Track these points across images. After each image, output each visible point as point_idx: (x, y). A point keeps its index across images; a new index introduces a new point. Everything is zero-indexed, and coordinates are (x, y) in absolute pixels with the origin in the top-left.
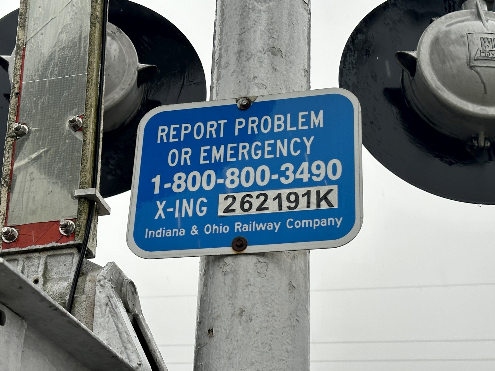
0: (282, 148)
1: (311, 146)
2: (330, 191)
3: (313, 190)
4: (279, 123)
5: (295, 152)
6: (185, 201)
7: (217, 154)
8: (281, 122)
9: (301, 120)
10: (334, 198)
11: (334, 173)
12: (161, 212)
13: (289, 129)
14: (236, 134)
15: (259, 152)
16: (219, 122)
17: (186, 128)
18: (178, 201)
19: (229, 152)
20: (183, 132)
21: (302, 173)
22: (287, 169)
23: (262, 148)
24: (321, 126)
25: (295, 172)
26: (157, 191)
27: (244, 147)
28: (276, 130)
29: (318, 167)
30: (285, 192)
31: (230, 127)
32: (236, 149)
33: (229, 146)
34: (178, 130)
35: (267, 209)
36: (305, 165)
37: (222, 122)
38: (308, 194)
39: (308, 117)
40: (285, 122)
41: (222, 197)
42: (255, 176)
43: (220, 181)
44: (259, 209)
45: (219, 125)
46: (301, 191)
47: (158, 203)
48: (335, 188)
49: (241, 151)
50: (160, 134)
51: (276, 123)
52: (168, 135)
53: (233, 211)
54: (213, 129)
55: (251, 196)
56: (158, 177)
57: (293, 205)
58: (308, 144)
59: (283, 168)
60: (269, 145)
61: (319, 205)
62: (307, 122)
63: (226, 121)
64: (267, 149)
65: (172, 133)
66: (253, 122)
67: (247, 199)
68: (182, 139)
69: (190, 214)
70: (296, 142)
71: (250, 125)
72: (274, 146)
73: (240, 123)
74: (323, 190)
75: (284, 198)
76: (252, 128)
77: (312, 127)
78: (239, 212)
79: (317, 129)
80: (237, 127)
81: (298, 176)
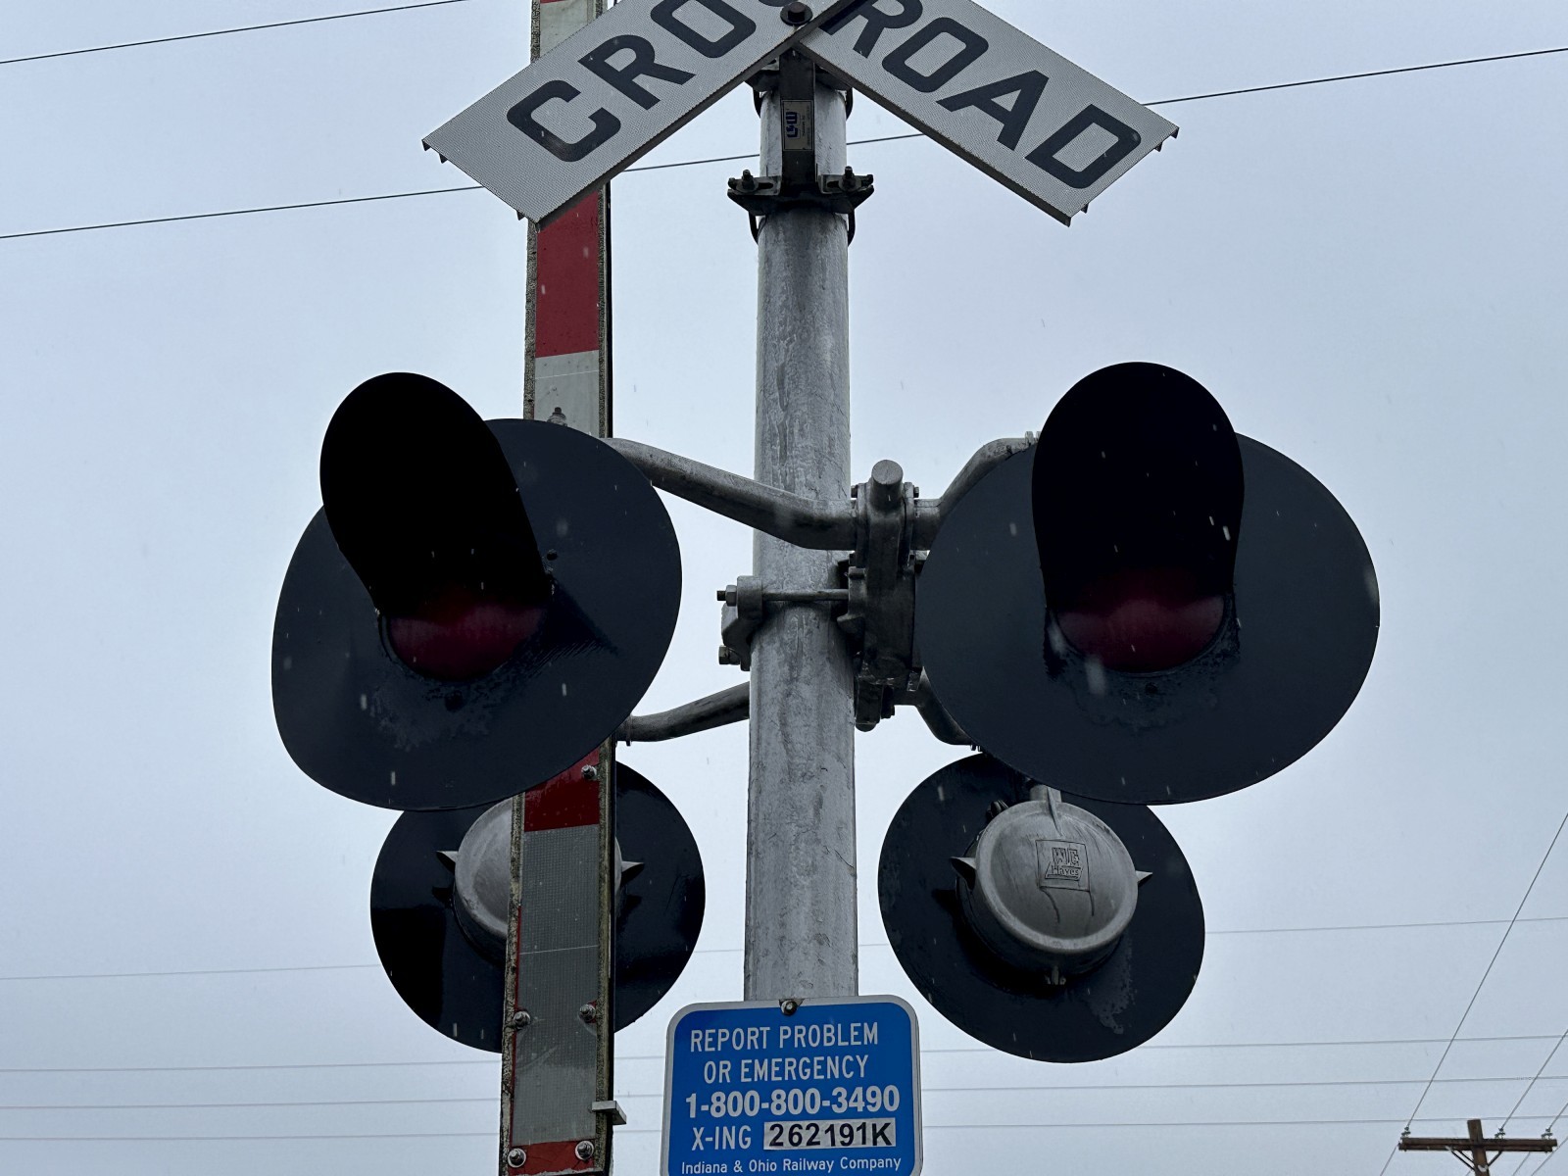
0: (834, 1067)
1: (865, 1067)
2: (887, 1125)
3: (869, 1122)
4: (829, 1035)
5: (848, 1073)
6: (725, 1129)
7: (761, 1071)
8: (831, 1034)
9: (853, 1033)
10: (891, 1133)
11: (891, 1103)
12: (698, 1141)
13: (840, 1043)
14: (781, 1046)
15: (808, 1071)
16: (761, 1029)
17: (723, 1035)
18: (717, 1128)
19: (775, 1069)
20: (721, 1040)
21: (856, 1100)
22: (840, 1094)
23: (811, 1066)
24: (876, 1043)
25: (848, 1099)
26: (693, 1115)
27: (791, 1064)
28: (826, 1044)
29: (874, 1094)
30: (838, 1123)
31: (773, 1036)
32: (781, 1065)
33: (774, 1061)
34: (715, 1036)
35: (818, 1143)
36: (859, 1091)
37: (765, 1029)
38: (863, 1127)
39: (860, 1030)
40: (836, 1034)
41: (768, 1125)
42: (804, 1101)
43: (765, 1106)
44: (810, 1143)
45: (761, 1033)
46: (856, 1123)
47: (695, 1129)
48: (892, 1121)
49: (787, 1068)
50: (693, 1040)
51: (826, 1035)
52: (703, 1042)
53: (781, 1144)
54: (754, 1038)
55: (800, 1127)
56: (694, 1095)
57: (847, 1140)
58: (862, 1065)
59: (835, 1093)
60: (819, 1063)
61: (875, 1143)
62: (859, 1038)
63: (768, 1029)
64: (817, 1067)
65: (708, 1040)
66: (800, 1032)
67: (796, 1130)
68: (719, 1049)
69: (733, 1147)
70: (848, 1060)
71: (797, 1036)
72: (824, 1064)
73: (786, 1032)
74: (880, 1123)
75: (837, 1130)
76: (799, 1039)
77: (866, 1043)
78: (787, 1146)
79: (871, 1045)
80: (782, 1037)
81: (852, 1104)
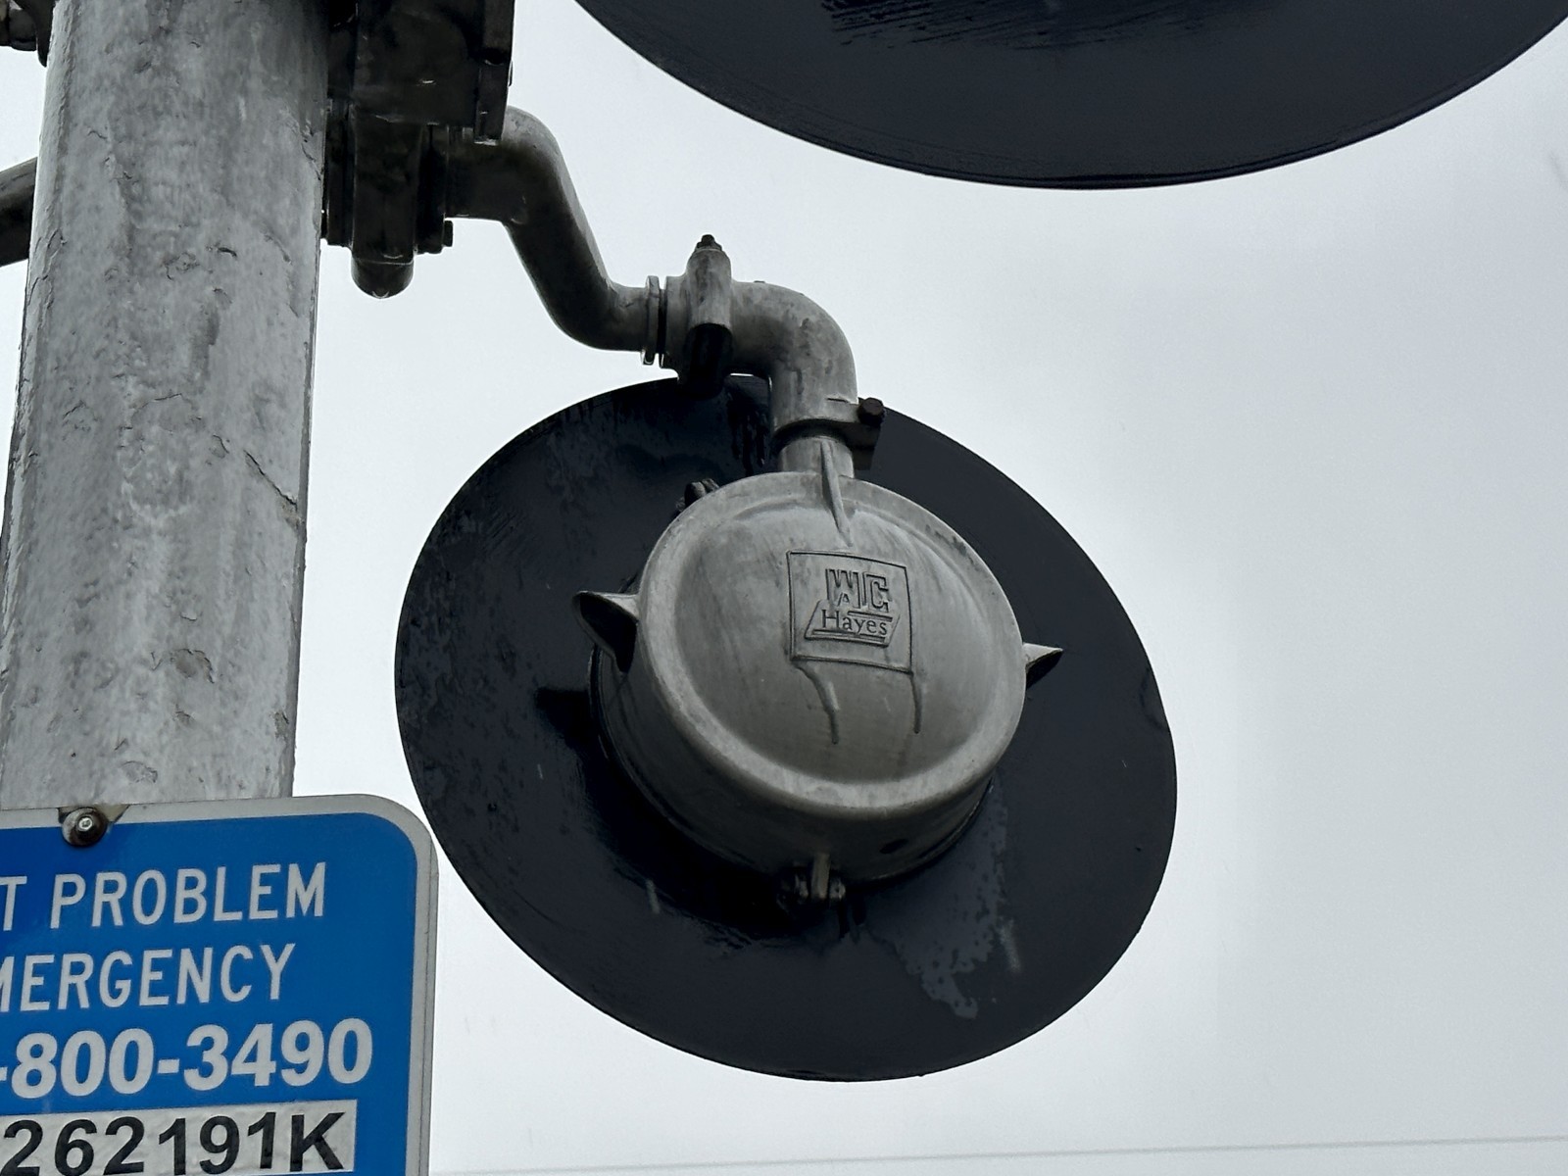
0: (196, 976)
1: (283, 975)
2: (333, 1118)
3: (284, 1113)
4: (191, 894)
5: (236, 989)
8: (196, 893)
9: (257, 890)
10: (343, 1140)
11: (350, 1062)
13: (220, 915)
15: (125, 985)
19: (30, 981)
21: (252, 1057)
22: (208, 1043)
23: (133, 973)
24: (319, 912)
25: (230, 1054)
27: (77, 969)
28: (180, 917)
29: (302, 1042)
30: (196, 1118)
31: (33, 902)
32: (51, 973)
33: (31, 961)
35: (139, 1167)
36: (262, 1034)
37: (12, 883)
38: (267, 1124)
39: (279, 883)
40: (209, 893)
42: (107, 1061)
44: (113, 1168)
46: (245, 1115)
48: (349, 1108)
49: (66, 979)
51: (182, 894)
55: (90, 1127)
57: (218, 1159)
58: (276, 968)
59: (195, 1039)
60: (156, 965)
61: (297, 1162)
62: (278, 900)
63: (23, 880)
64: (148, 976)
66: (111, 887)
67: (79, 1134)
70: (238, 958)
71: (100, 898)
72: (170, 968)
73: (70, 889)
74: (314, 1114)
75: (193, 1133)
76: (107, 906)
77: (290, 913)
79: (304, 920)
80: (59, 901)
81: (240, 1068)
